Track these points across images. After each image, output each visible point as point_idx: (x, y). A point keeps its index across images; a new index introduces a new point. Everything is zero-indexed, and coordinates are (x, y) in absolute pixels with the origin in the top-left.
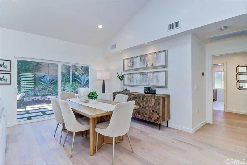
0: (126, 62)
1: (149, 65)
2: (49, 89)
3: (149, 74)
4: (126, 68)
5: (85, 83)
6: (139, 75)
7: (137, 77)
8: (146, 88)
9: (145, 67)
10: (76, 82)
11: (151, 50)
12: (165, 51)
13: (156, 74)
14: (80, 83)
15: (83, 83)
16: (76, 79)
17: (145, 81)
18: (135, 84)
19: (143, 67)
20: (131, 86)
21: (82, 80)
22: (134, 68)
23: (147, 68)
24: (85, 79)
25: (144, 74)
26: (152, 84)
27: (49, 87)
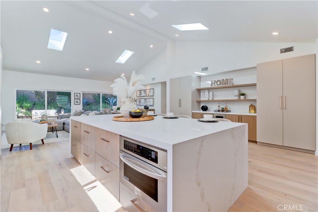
0: (138, 92)
1: (148, 95)
2: (86, 109)
3: (147, 99)
4: (138, 96)
5: (113, 104)
6: (143, 100)
7: (143, 101)
8: (145, 107)
9: (146, 95)
10: (106, 103)
11: (148, 87)
12: (153, 89)
13: (150, 99)
14: (109, 104)
15: (111, 104)
16: (106, 101)
17: (146, 103)
18: (142, 104)
19: (144, 95)
20: (140, 105)
21: (111, 102)
22: (141, 96)
23: (146, 96)
24: (113, 100)
25: (145, 99)
26: (148, 104)
27: (86, 107)
